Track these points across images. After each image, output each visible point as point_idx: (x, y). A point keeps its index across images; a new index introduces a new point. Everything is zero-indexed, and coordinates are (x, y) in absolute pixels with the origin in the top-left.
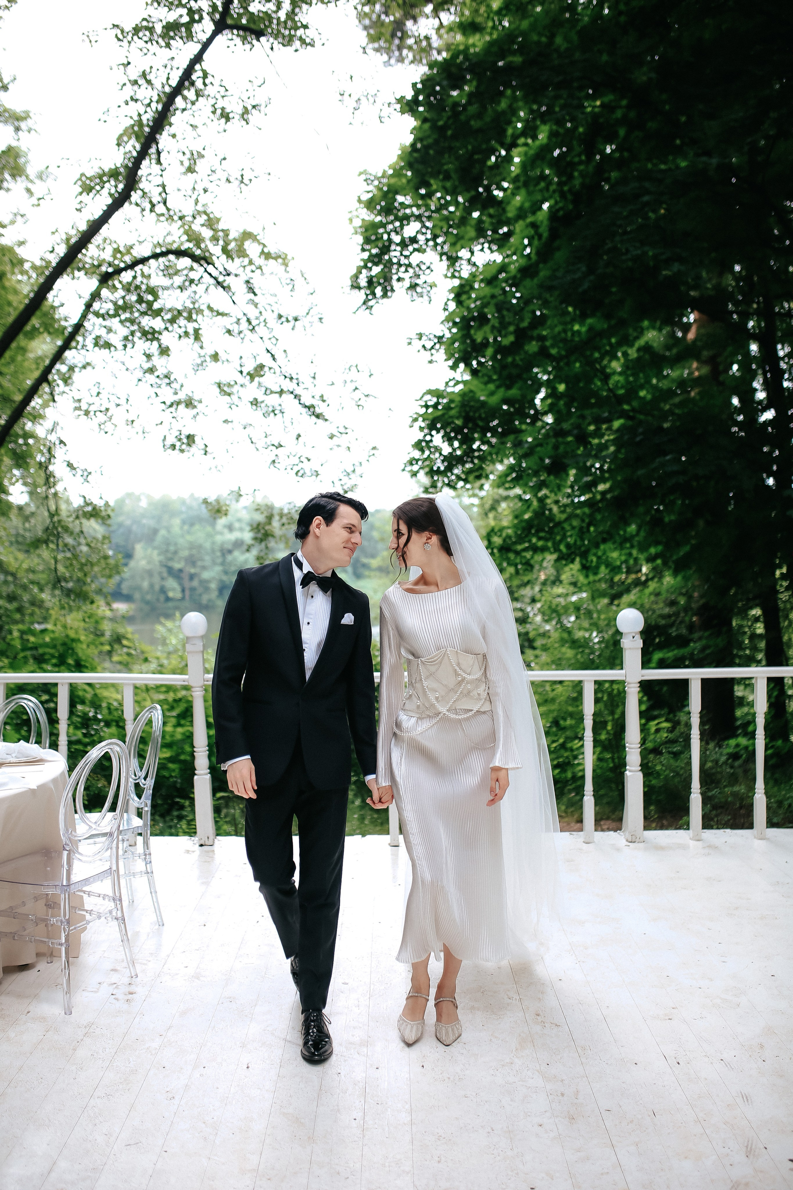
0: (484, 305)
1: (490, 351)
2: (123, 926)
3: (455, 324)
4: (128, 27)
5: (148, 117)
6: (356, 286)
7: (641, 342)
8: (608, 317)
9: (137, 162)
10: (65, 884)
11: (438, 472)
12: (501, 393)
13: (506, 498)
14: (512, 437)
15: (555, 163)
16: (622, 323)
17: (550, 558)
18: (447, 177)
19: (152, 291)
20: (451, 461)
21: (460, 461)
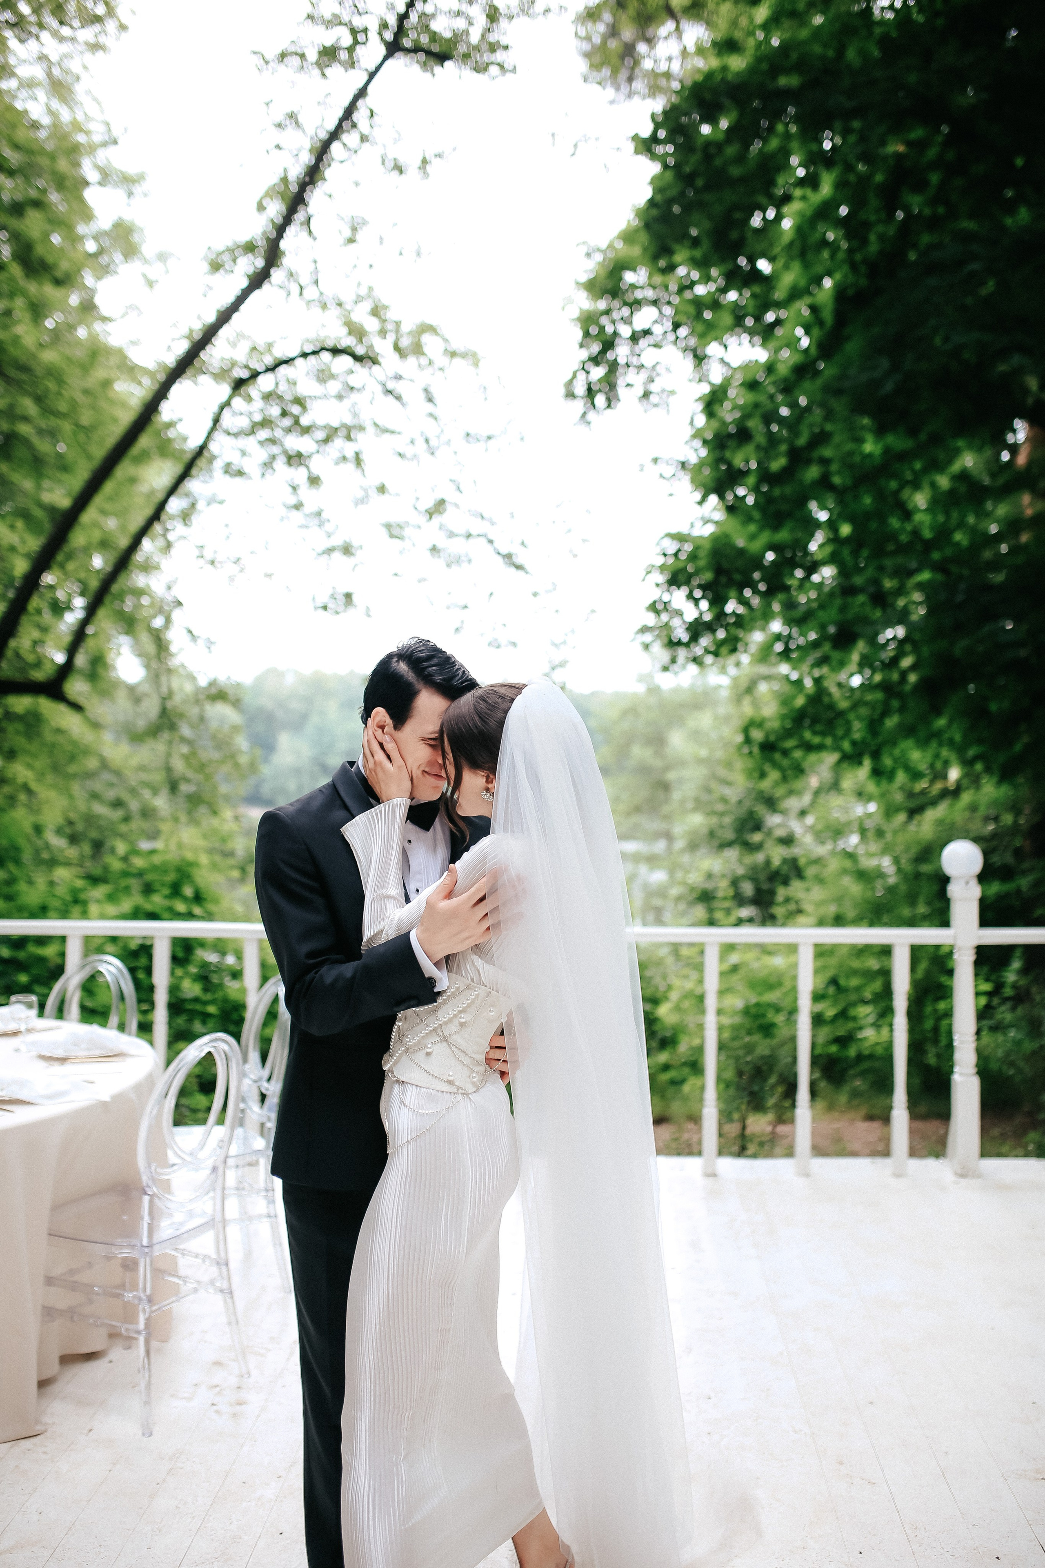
0: (746, 417)
1: (751, 480)
2: (229, 1301)
3: (705, 442)
4: (272, 53)
5: (296, 172)
6: (570, 395)
7: (956, 467)
8: (913, 432)
9: (281, 230)
10: (145, 1242)
11: (679, 643)
12: (765, 537)
13: (767, 678)
14: (781, 596)
15: (843, 222)
16: (936, 440)
17: (831, 758)
18: (695, 242)
19: (299, 401)
20: (696, 629)
21: (710, 627)
